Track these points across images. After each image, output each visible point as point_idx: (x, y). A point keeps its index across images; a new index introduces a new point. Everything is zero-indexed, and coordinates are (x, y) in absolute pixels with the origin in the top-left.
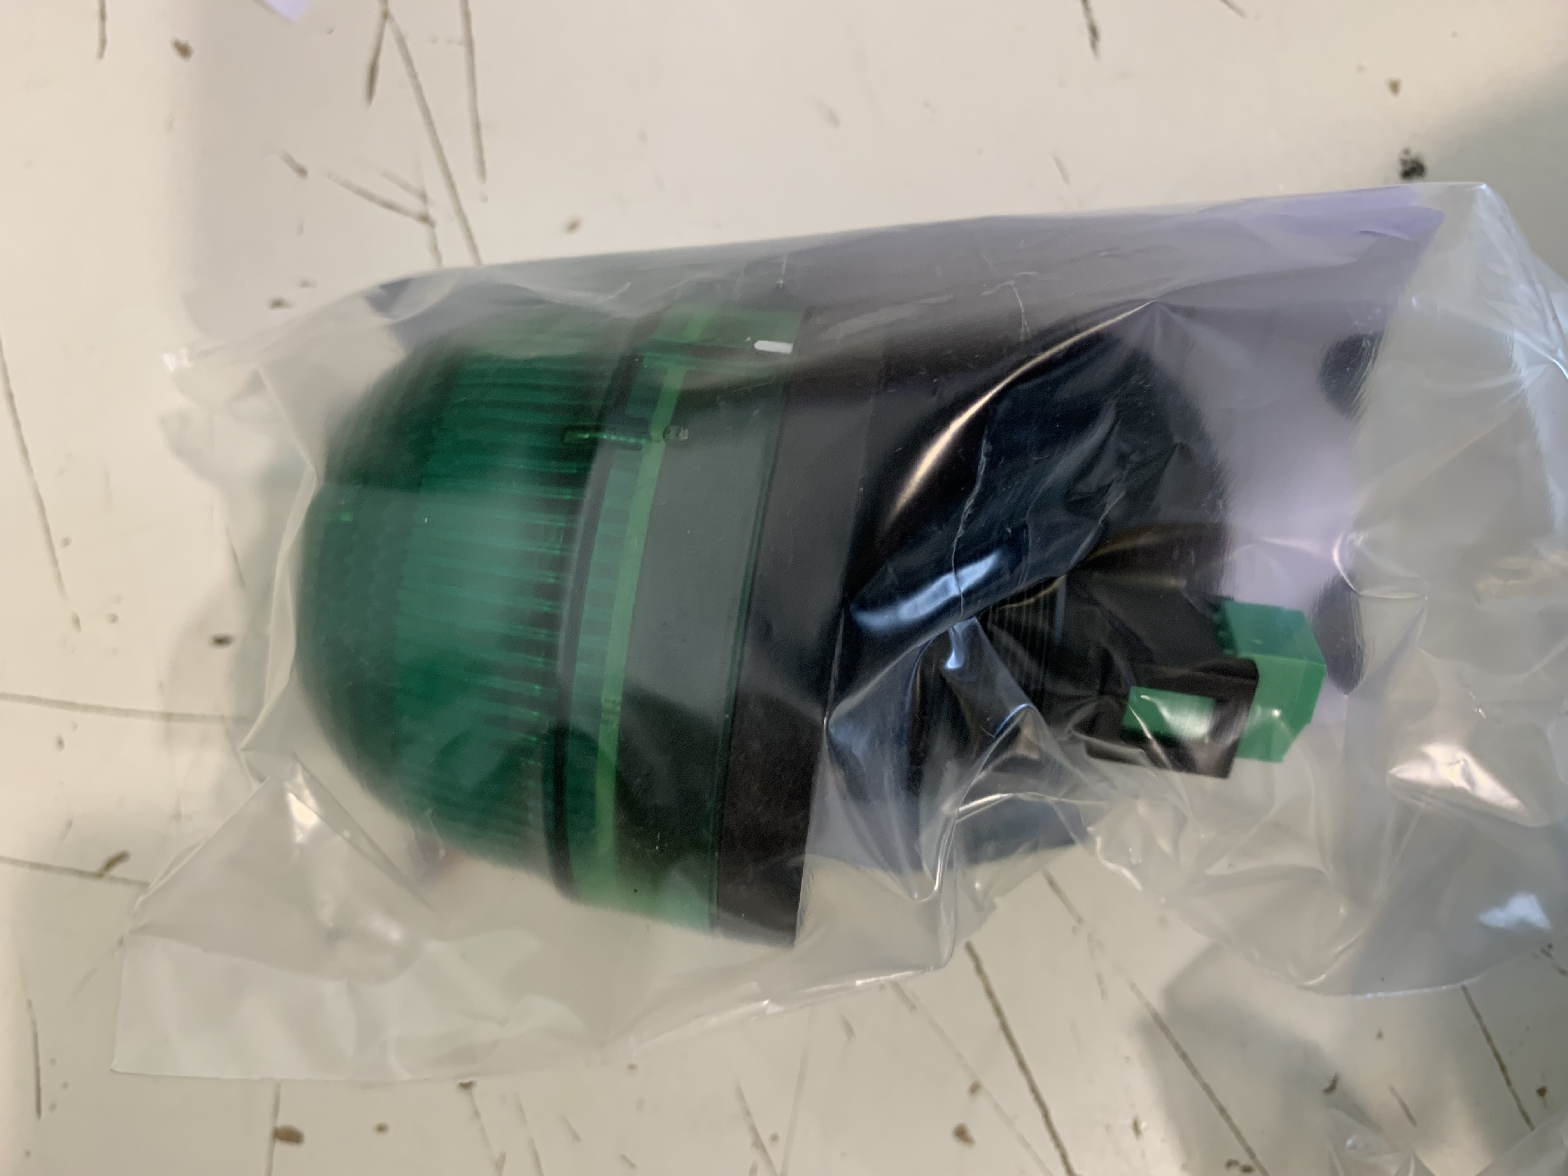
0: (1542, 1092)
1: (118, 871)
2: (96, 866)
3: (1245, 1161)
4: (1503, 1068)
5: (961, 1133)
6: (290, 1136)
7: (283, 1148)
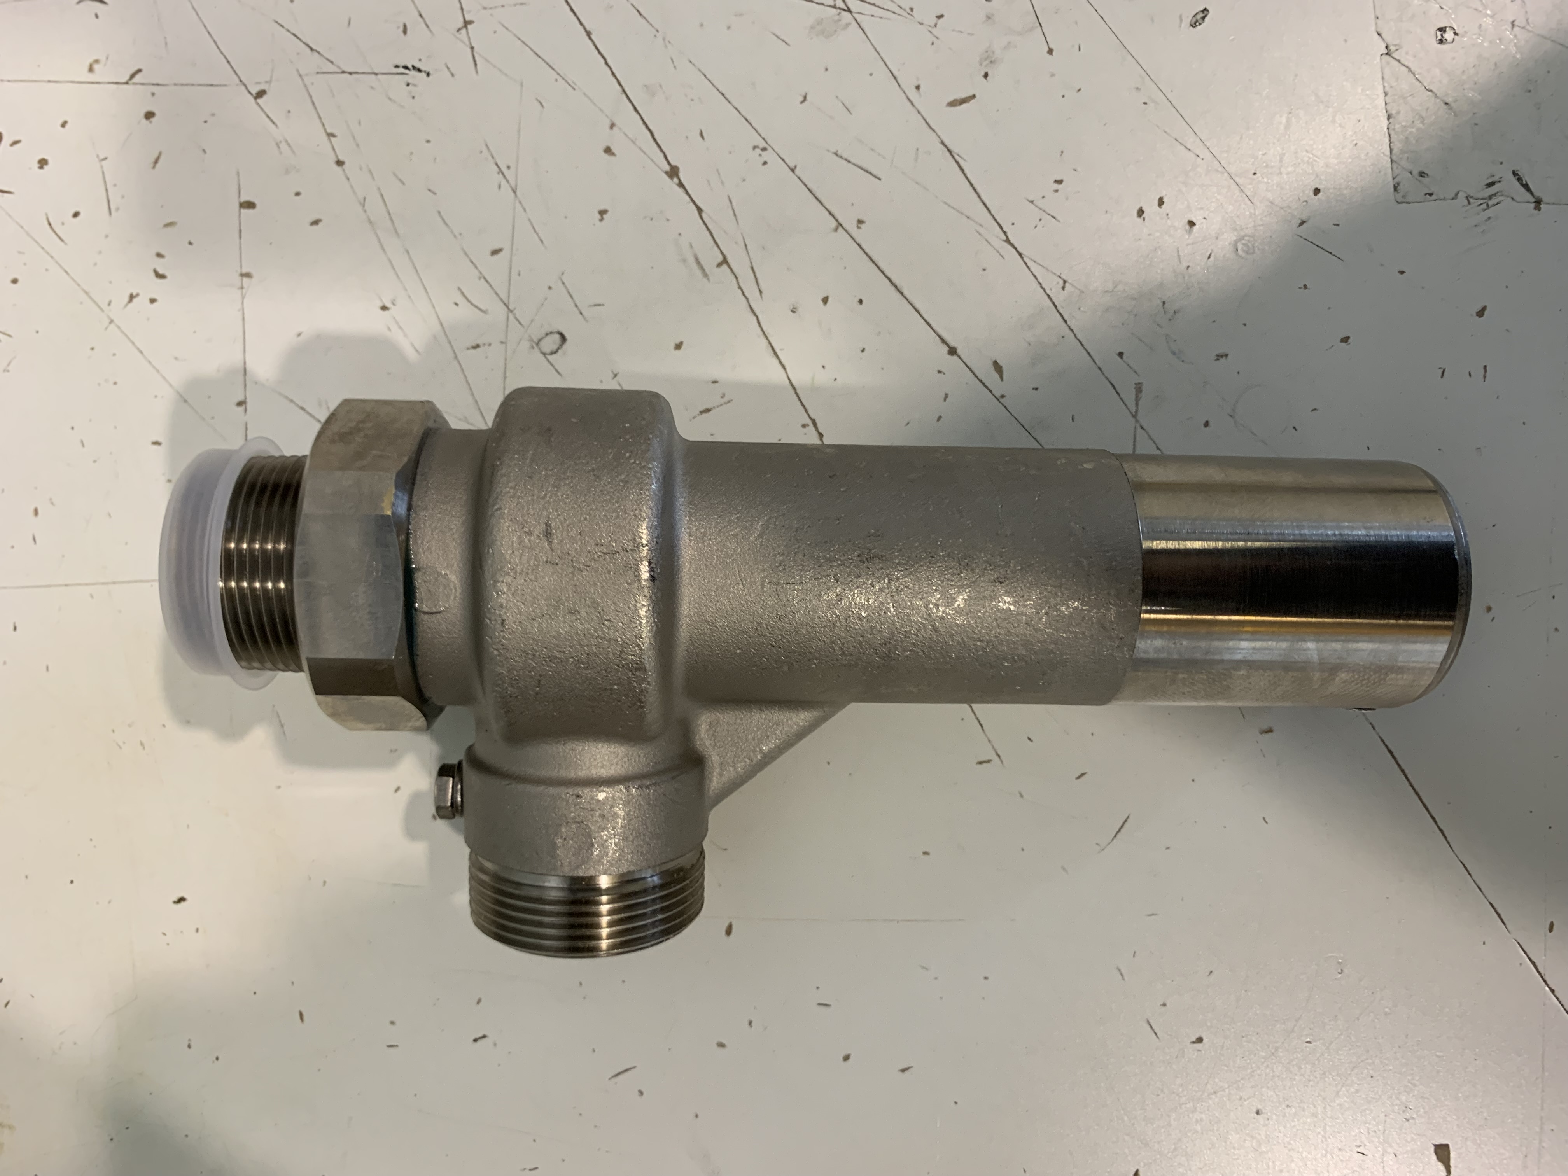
0: (918, 88)
1: (137, 79)
2: (125, 78)
3: (763, 144)
4: (895, 78)
5: (608, 150)
6: (250, 205)
7: (244, 211)
